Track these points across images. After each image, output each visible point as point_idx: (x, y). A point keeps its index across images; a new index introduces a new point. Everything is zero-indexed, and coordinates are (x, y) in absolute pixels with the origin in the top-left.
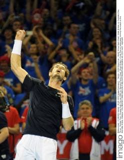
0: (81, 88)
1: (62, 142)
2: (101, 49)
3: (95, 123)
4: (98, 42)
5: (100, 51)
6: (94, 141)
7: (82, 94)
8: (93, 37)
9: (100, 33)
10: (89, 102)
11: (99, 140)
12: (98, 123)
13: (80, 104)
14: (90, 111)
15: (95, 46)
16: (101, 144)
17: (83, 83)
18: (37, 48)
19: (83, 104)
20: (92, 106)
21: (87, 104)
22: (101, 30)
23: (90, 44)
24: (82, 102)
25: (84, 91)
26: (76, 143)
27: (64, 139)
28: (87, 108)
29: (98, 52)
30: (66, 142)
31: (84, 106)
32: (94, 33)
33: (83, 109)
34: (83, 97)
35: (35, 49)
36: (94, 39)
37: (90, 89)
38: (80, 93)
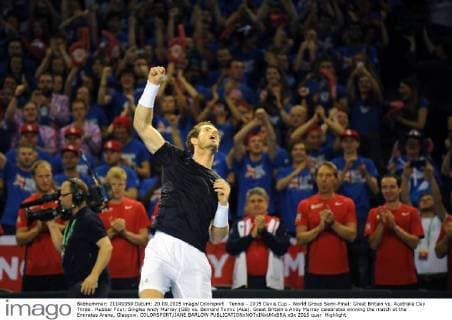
0: (249, 168)
1: (219, 258)
2: (282, 101)
3: (273, 225)
4: (277, 91)
5: (279, 105)
6: (271, 254)
7: (251, 177)
8: (267, 83)
9: (278, 76)
10: (262, 190)
12: (278, 224)
13: (248, 194)
14: (265, 205)
15: (271, 97)
16: (283, 260)
17: (252, 158)
18: (176, 101)
19: (252, 193)
20: (268, 198)
21: (260, 194)
22: (280, 72)
23: (263, 95)
24: (251, 190)
25: (255, 173)
26: (242, 257)
27: (223, 253)
28: (260, 201)
29: (275, 107)
30: (225, 257)
31: (255, 197)
32: (268, 77)
33: (253, 201)
34: (252, 182)
35: (172, 105)
36: (269, 86)
37: (264, 168)
38: (248, 175)
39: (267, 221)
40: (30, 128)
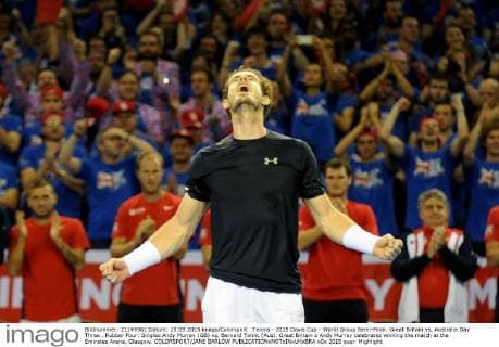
1: (380, 284)
2: (467, 72)
3: (455, 241)
5: (465, 78)
6: (453, 279)
9: (462, 37)
11: (463, 278)
12: (461, 239)
13: (421, 197)
14: (445, 213)
17: (426, 149)
18: (323, 73)
23: (443, 63)
25: (427, 168)
28: (440, 207)
31: (432, 201)
32: (449, 39)
33: (431, 207)
38: (418, 171)
39: (447, 235)
40: (124, 106)
